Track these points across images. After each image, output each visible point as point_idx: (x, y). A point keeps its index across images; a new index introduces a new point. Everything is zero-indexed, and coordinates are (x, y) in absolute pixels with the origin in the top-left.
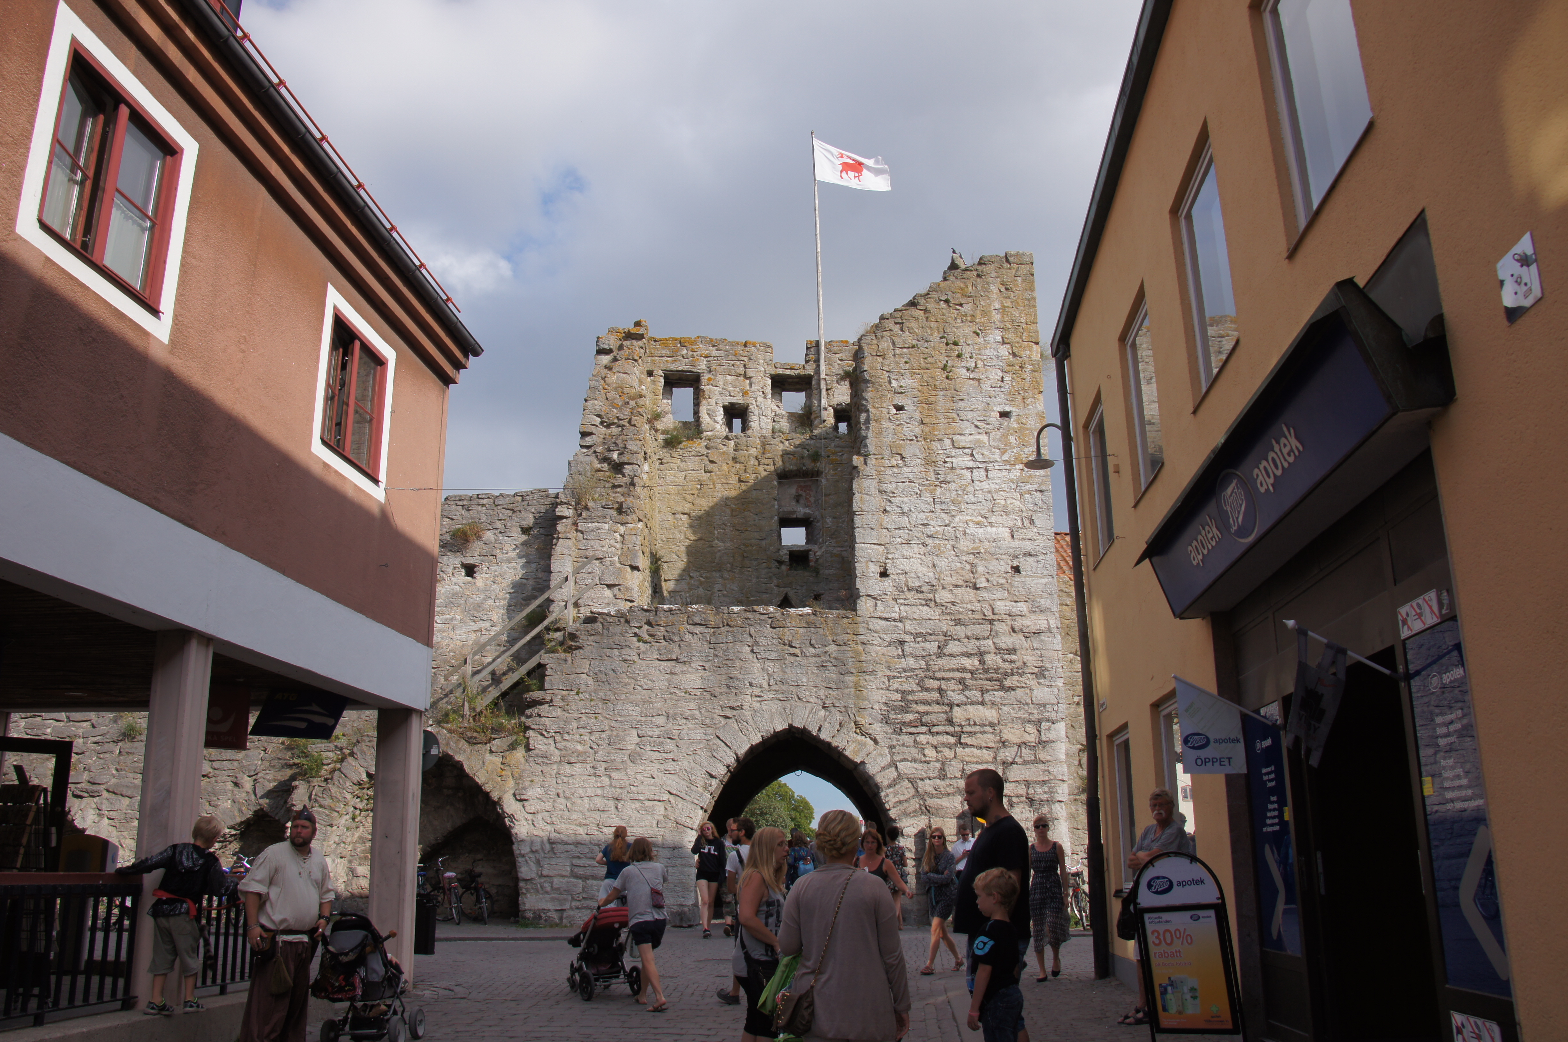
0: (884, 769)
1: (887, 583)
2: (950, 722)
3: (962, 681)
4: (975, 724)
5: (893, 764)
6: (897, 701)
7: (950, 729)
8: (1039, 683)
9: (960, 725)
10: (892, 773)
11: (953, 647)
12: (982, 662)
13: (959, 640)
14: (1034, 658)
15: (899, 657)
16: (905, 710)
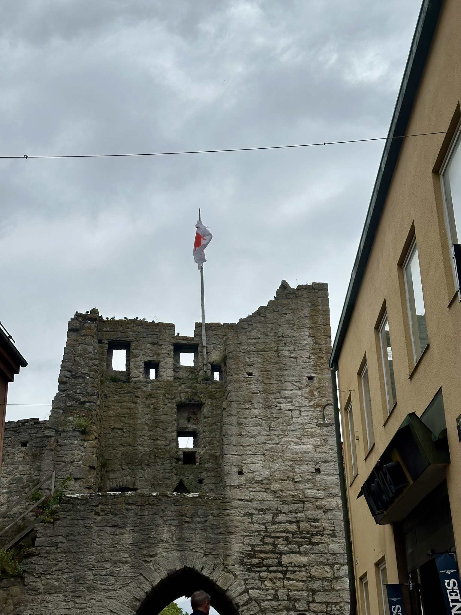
0: (241, 594)
1: (243, 479)
2: (280, 564)
3: (287, 539)
4: (295, 566)
5: (246, 591)
6: (248, 551)
7: (280, 569)
8: (333, 541)
9: (286, 567)
10: (246, 597)
11: (282, 517)
12: (299, 527)
13: (284, 513)
14: (330, 525)
15: (250, 523)
16: (253, 556)
